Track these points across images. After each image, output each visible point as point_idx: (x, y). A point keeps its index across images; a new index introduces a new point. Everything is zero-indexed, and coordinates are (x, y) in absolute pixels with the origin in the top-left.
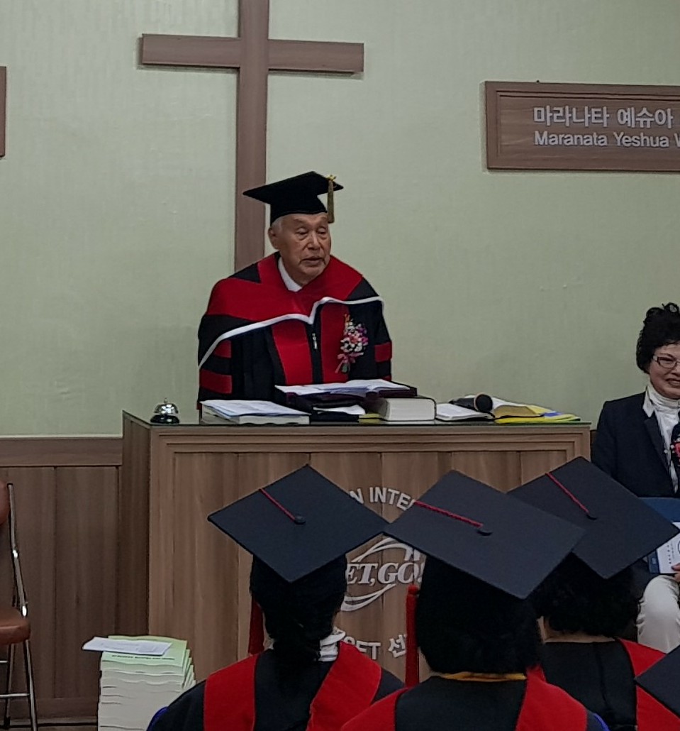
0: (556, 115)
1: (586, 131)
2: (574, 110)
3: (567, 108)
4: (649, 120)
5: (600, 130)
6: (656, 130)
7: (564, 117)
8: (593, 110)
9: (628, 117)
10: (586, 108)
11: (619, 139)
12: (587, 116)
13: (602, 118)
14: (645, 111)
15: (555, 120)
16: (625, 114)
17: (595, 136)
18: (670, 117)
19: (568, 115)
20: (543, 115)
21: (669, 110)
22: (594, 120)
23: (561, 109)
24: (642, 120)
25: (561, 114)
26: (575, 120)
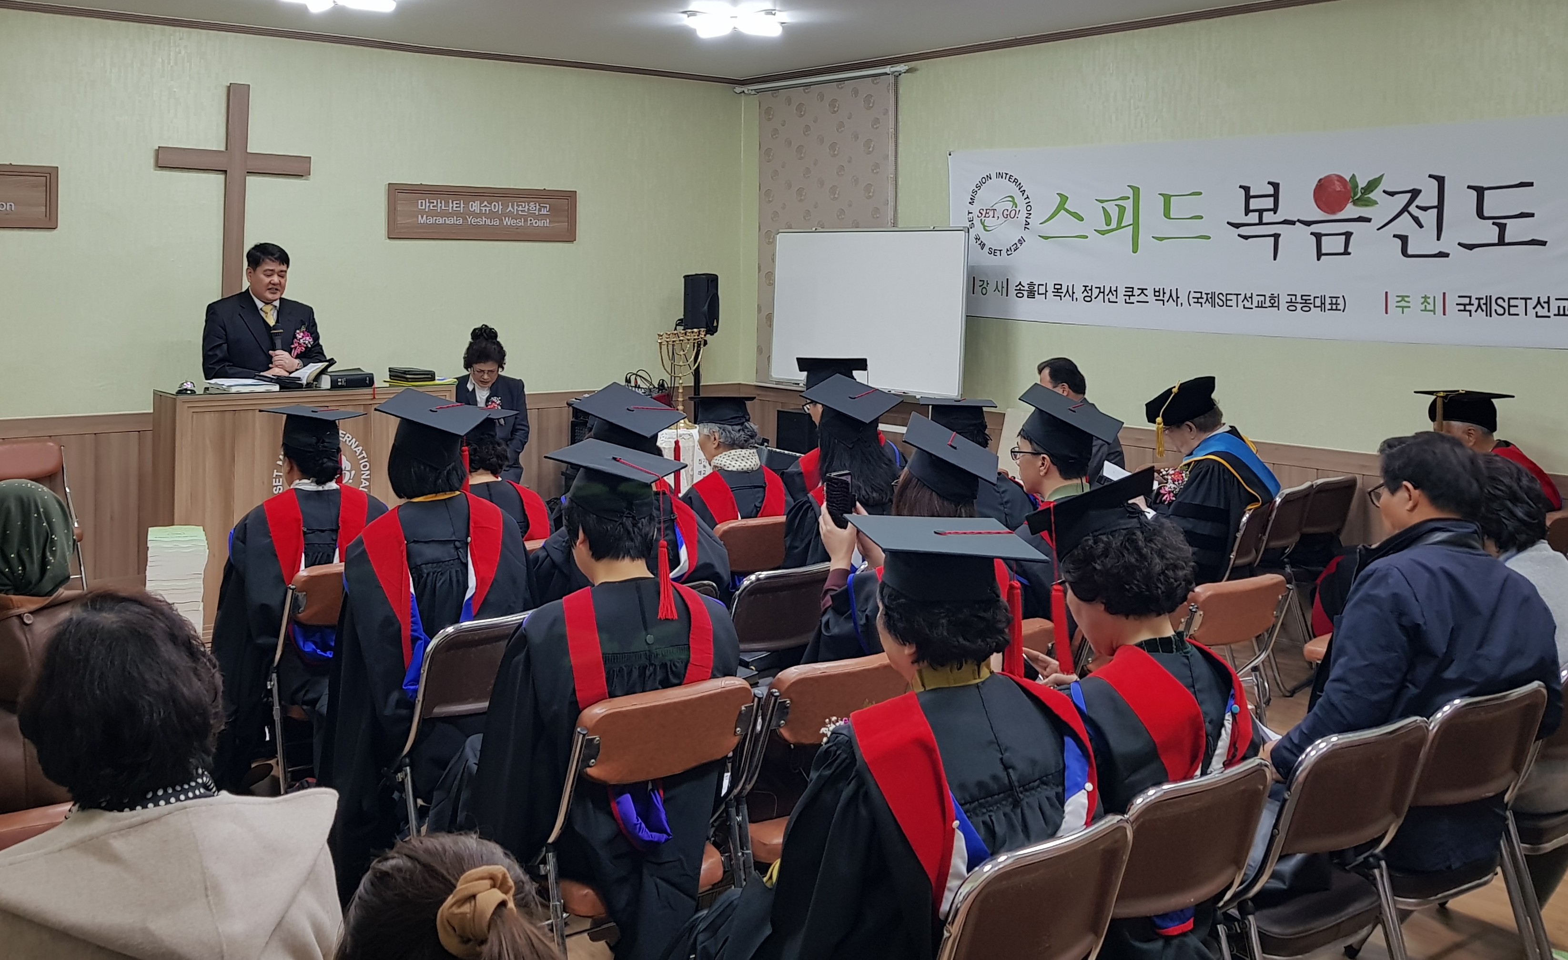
0: (432, 205)
1: (449, 215)
2: (443, 202)
3: (439, 200)
4: (488, 209)
5: (457, 214)
6: (492, 215)
7: (437, 206)
8: (455, 202)
9: (475, 206)
10: (450, 201)
11: (469, 220)
12: (451, 205)
13: (460, 207)
14: (486, 203)
15: (432, 208)
16: (474, 205)
17: (455, 218)
18: (501, 207)
19: (439, 205)
20: (424, 204)
21: (500, 203)
22: (455, 209)
23: (435, 201)
24: (484, 209)
25: (435, 204)
26: (443, 208)
